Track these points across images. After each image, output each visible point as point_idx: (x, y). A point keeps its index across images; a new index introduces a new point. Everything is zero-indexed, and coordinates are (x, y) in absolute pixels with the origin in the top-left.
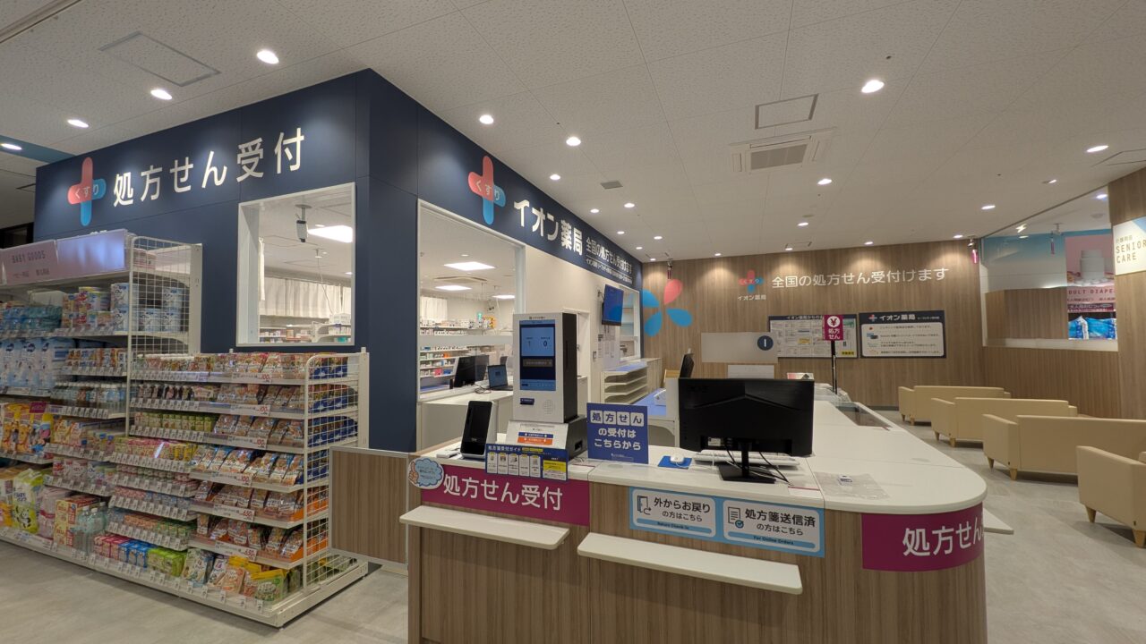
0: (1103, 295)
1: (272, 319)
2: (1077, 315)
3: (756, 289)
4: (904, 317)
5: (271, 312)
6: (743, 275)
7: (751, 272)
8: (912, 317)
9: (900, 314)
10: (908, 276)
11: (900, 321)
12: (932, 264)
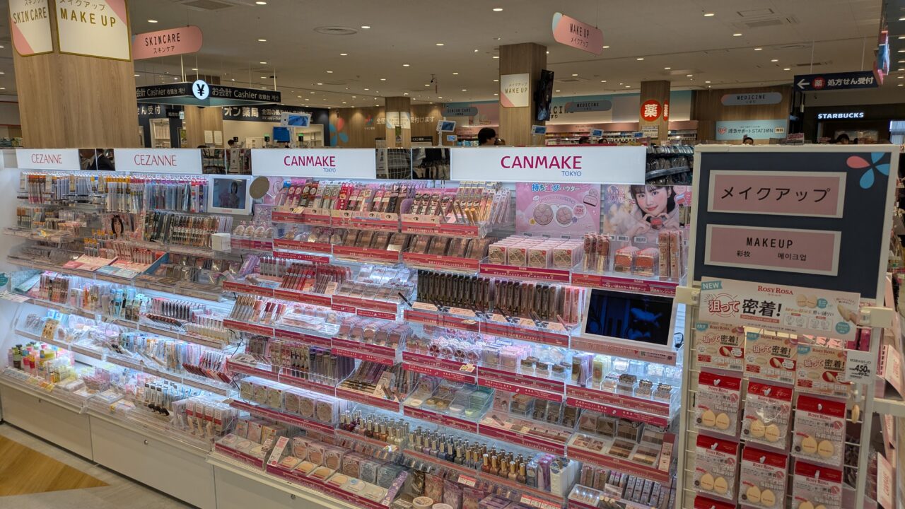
0: (468, 131)
1: (159, 140)
2: (463, 140)
3: (372, 124)
4: (420, 139)
5: (158, 138)
6: (367, 117)
7: (369, 116)
8: (423, 139)
9: (419, 137)
10: (422, 120)
11: (419, 141)
12: (429, 115)
